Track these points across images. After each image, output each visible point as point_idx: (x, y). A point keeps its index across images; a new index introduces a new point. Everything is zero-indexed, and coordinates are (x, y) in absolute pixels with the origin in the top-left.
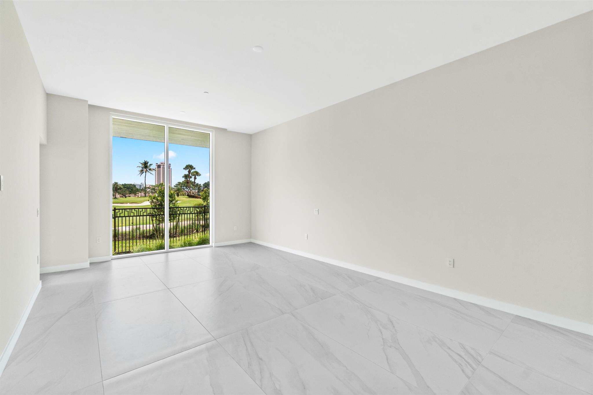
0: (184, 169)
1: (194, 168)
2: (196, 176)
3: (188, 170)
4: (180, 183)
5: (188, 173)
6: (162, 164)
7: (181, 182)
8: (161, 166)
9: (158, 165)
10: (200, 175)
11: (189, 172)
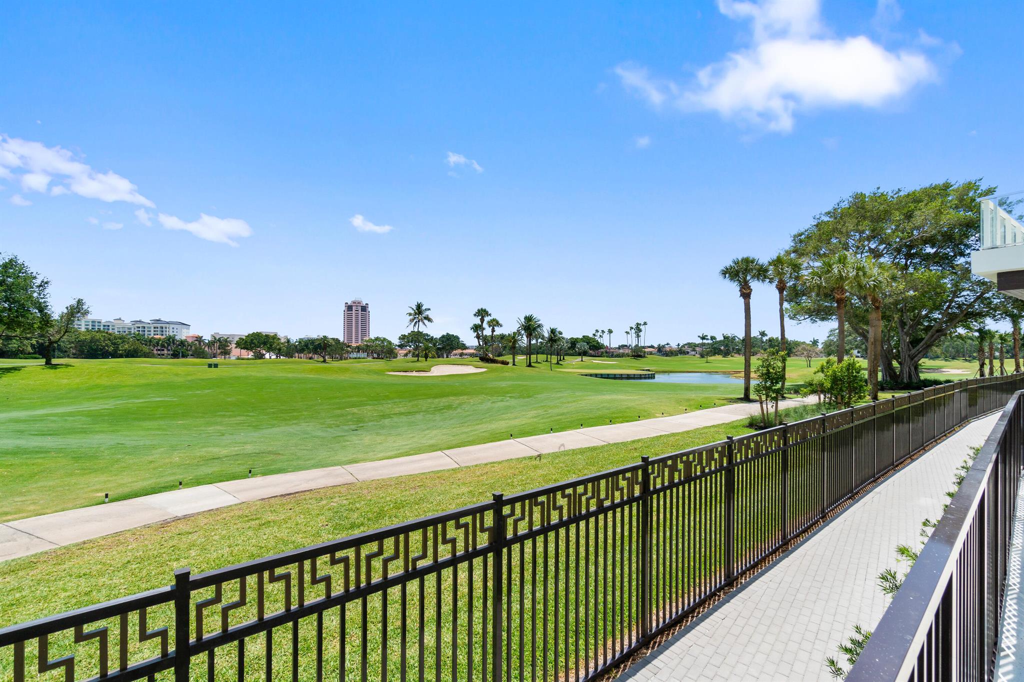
0: (475, 315)
1: (490, 315)
2: (495, 327)
3: (480, 317)
4: (405, 335)
5: (480, 323)
6: (354, 304)
7: (407, 334)
8: (354, 308)
9: (349, 306)
10: (501, 326)
11: (482, 320)
